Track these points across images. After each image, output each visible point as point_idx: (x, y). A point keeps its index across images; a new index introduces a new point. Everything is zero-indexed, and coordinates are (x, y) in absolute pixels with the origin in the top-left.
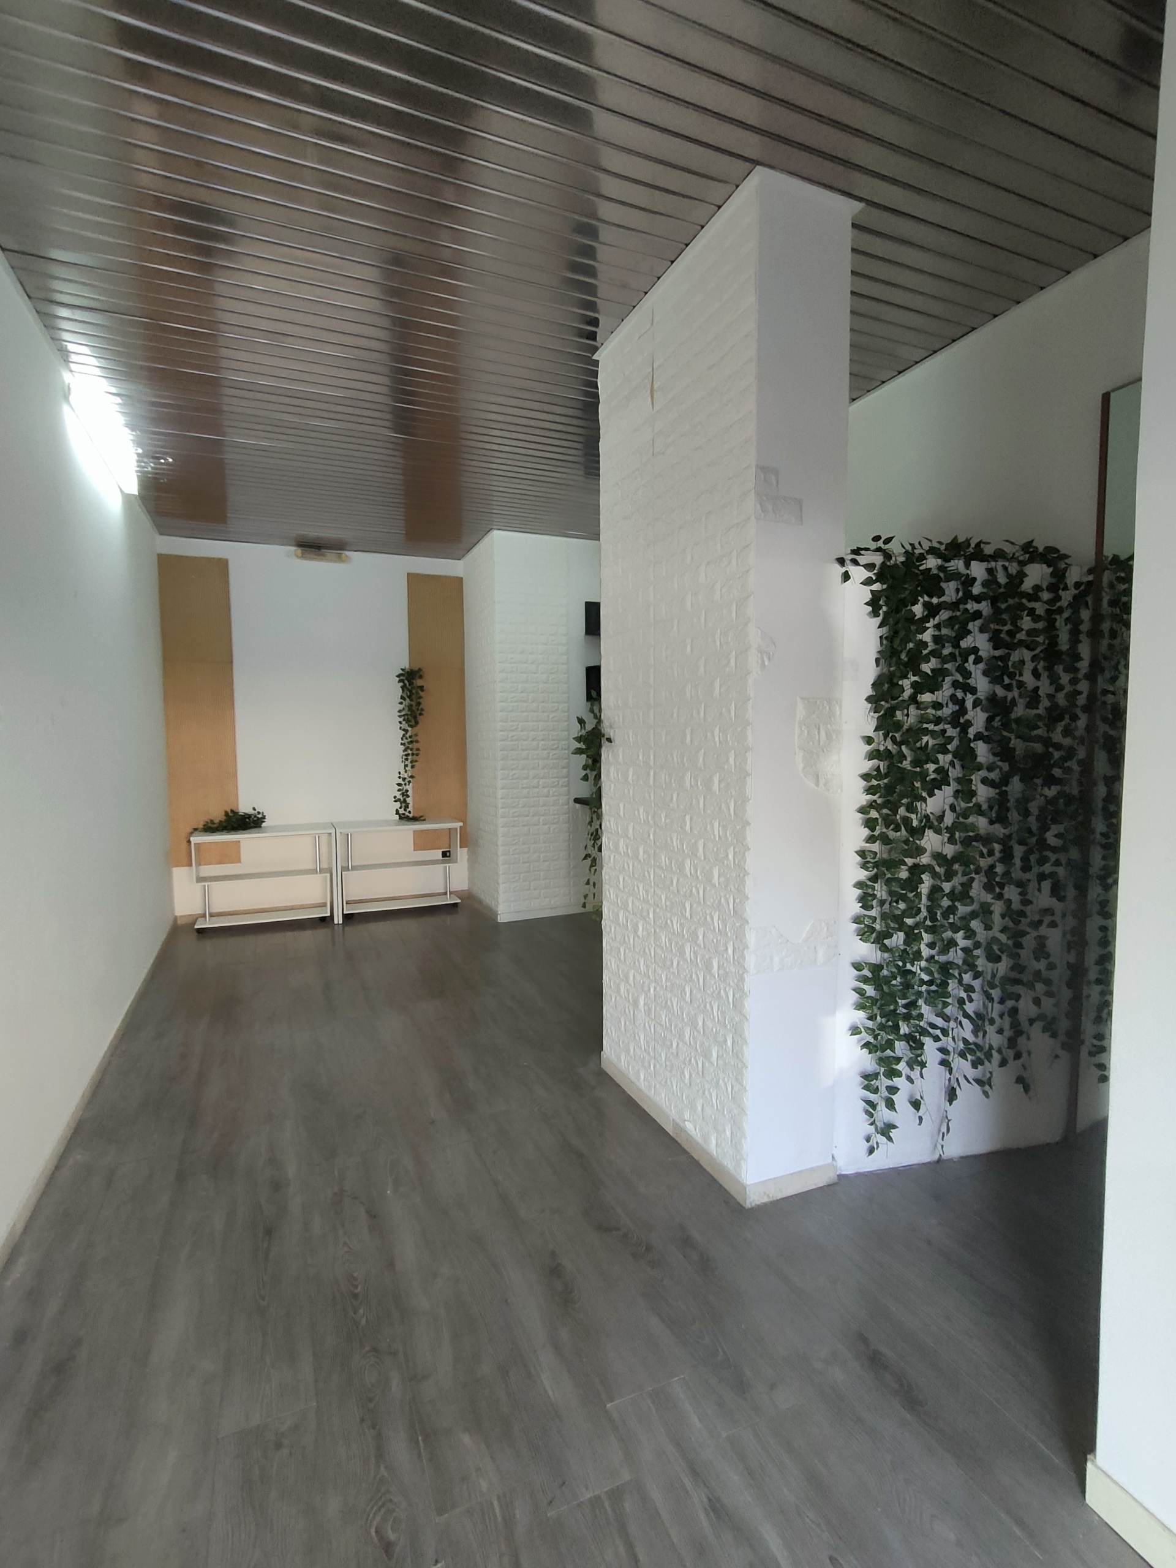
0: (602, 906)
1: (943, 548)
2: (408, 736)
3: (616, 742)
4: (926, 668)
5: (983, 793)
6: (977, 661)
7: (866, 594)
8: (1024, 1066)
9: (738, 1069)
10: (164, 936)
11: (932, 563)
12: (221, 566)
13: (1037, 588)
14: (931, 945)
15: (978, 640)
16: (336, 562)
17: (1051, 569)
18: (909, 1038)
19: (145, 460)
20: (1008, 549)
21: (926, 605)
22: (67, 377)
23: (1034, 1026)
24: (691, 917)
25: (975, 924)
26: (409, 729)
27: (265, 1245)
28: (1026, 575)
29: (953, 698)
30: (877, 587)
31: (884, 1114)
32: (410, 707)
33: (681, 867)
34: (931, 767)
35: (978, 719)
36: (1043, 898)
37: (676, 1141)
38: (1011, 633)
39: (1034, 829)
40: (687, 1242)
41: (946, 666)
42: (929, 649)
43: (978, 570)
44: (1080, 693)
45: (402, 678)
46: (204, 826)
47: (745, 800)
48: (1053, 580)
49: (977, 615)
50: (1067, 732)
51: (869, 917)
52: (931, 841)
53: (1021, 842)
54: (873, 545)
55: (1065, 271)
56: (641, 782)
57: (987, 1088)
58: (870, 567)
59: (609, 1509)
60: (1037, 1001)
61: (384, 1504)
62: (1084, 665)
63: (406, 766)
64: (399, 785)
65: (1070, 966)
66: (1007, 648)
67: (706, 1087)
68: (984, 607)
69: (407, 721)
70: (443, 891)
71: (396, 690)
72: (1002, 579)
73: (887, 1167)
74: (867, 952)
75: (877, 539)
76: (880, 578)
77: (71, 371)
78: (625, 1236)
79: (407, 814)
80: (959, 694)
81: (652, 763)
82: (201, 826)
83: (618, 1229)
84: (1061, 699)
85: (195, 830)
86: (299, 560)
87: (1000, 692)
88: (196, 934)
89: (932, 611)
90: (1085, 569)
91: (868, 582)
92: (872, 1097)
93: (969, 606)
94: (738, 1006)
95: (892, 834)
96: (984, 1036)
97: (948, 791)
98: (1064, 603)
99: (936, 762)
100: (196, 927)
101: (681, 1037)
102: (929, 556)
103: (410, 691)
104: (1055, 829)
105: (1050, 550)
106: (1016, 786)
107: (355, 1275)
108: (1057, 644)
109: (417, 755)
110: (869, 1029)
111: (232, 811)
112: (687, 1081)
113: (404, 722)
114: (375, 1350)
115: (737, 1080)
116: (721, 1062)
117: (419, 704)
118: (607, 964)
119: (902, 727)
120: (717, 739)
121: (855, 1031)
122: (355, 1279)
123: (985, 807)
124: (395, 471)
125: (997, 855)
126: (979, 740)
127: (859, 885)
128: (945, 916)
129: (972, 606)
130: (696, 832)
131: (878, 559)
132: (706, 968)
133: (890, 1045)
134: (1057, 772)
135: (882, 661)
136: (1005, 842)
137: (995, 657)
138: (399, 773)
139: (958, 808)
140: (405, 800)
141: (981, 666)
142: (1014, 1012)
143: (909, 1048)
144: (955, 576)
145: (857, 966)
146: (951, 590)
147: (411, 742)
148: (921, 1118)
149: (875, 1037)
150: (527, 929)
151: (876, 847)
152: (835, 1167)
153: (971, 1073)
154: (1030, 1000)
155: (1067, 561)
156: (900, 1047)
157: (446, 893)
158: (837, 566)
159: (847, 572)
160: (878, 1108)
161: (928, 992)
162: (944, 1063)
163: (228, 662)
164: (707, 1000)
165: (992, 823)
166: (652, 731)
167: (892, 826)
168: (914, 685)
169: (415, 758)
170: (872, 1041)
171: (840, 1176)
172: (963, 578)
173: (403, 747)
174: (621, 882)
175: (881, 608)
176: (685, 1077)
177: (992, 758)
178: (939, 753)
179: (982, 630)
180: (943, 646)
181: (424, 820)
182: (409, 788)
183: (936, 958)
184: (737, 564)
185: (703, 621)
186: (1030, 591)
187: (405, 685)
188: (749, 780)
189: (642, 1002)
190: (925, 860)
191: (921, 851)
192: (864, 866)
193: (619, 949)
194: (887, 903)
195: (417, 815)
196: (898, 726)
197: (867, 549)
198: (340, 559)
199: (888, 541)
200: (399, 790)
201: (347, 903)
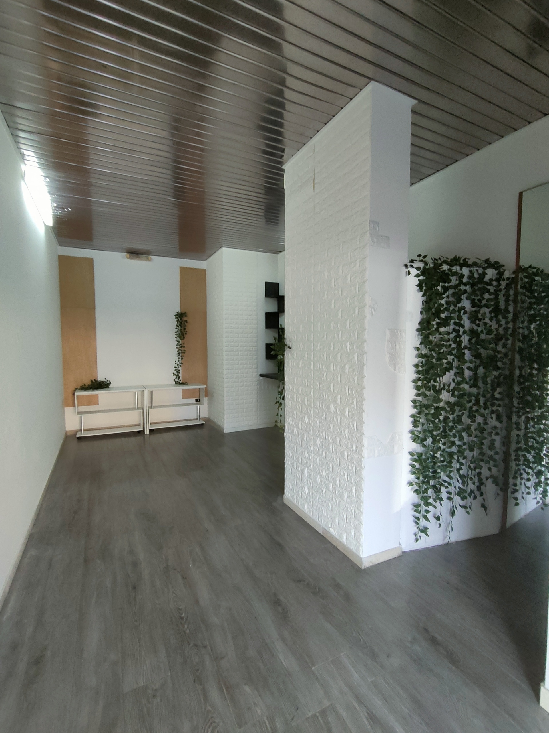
0: (284, 426)
1: (449, 260)
2: (180, 344)
3: (293, 349)
4: (443, 316)
5: (467, 373)
6: (465, 313)
7: (416, 281)
8: (484, 499)
9: (358, 503)
10: (62, 441)
11: (445, 267)
12: (90, 262)
13: (491, 280)
14: (444, 444)
15: (466, 304)
16: (146, 261)
17: (497, 271)
18: (434, 487)
19: (57, 209)
20: (479, 262)
21: (443, 287)
22: (23, 167)
23: (488, 480)
24: (333, 431)
25: (464, 434)
26: (180, 341)
27: (134, 594)
28: (486, 274)
29: (454, 330)
30: (421, 278)
31: (423, 522)
32: (181, 330)
33: (328, 408)
34: (445, 361)
35: (465, 339)
36: (493, 422)
37: (324, 537)
38: (480, 301)
39: (489, 390)
40: (337, 586)
41: (452, 315)
42: (444, 307)
43: (465, 271)
44: (510, 328)
45: (177, 316)
46: (81, 387)
47: (363, 377)
48: (498, 277)
49: (465, 292)
50: (504, 346)
51: (418, 431)
52: (445, 396)
53: (484, 396)
54: (418, 259)
55: (501, 136)
56: (307, 368)
57: (468, 509)
58: (418, 269)
59: (321, 721)
60: (490, 469)
61: (211, 724)
62: (510, 316)
63: (179, 358)
64: (175, 367)
65: (504, 452)
66: (478, 307)
67: (341, 511)
68: (468, 288)
69: (180, 337)
70: (196, 418)
71: (174, 322)
72: (476, 276)
73: (423, 547)
74: (417, 447)
75: (419, 256)
76: (423, 274)
77: (25, 164)
78: (308, 584)
79: (179, 381)
80: (457, 328)
81: (312, 359)
82: (79, 387)
83: (304, 581)
84: (501, 331)
85: (76, 389)
86: (129, 260)
87: (475, 327)
88: (77, 439)
89: (446, 289)
90: (511, 271)
91: (417, 276)
92: (417, 515)
93: (461, 288)
94: (358, 473)
95: (428, 393)
96: (467, 485)
97: (452, 372)
98: (502, 287)
99: (447, 359)
100: (77, 436)
101: (327, 488)
102: (444, 264)
103: (181, 323)
104: (498, 390)
105: (496, 263)
106: (481, 370)
107: (180, 608)
108: (499, 306)
109: (184, 353)
110: (417, 483)
111: (94, 380)
112: (330, 509)
113: (178, 338)
114: (196, 645)
115: (357, 508)
116: (348, 500)
117: (185, 329)
118: (287, 453)
119: (432, 343)
120: (348, 348)
121: (411, 484)
122: (181, 610)
123: (468, 380)
124: (173, 217)
125: (473, 402)
126: (466, 349)
127: (413, 416)
128: (451, 430)
129: (462, 288)
130: (336, 392)
131: (422, 265)
132: (341, 456)
133: (426, 490)
134: (499, 364)
135: (424, 312)
136: (477, 396)
137: (472, 311)
138: (176, 362)
139: (456, 381)
140: (178, 375)
141: (466, 315)
142: (479, 474)
143: (434, 492)
144: (455, 274)
145: (411, 454)
146: (454, 280)
147: (181, 347)
148: (440, 525)
149: (420, 487)
150: (239, 435)
151: (420, 399)
152: (401, 548)
153: (462, 503)
154: (487, 468)
155: (503, 268)
156: (430, 492)
157: (197, 419)
158: (404, 268)
159: (409, 271)
160: (421, 520)
161: (443, 465)
162: (449, 498)
163: (93, 308)
164: (342, 471)
165: (470, 387)
166: (312, 344)
167: (428, 389)
168: (438, 324)
169: (183, 355)
170: (418, 489)
171: (403, 552)
172: (459, 275)
173: (177, 350)
174: (295, 415)
175: (423, 287)
176: (329, 506)
177: (471, 358)
178: (448, 355)
179: (467, 299)
180: (451, 306)
181: (188, 384)
182: (180, 368)
183: (446, 450)
184: (359, 266)
185: (340, 292)
186: (488, 281)
187: (178, 319)
188: (365, 368)
189: (306, 471)
190: (441, 404)
191: (440, 400)
192: (415, 407)
193: (294, 446)
194: (426, 425)
195: (184, 382)
196: (431, 342)
197: (416, 261)
198: (148, 259)
199: (425, 257)
200: (175, 370)
201: (151, 424)
